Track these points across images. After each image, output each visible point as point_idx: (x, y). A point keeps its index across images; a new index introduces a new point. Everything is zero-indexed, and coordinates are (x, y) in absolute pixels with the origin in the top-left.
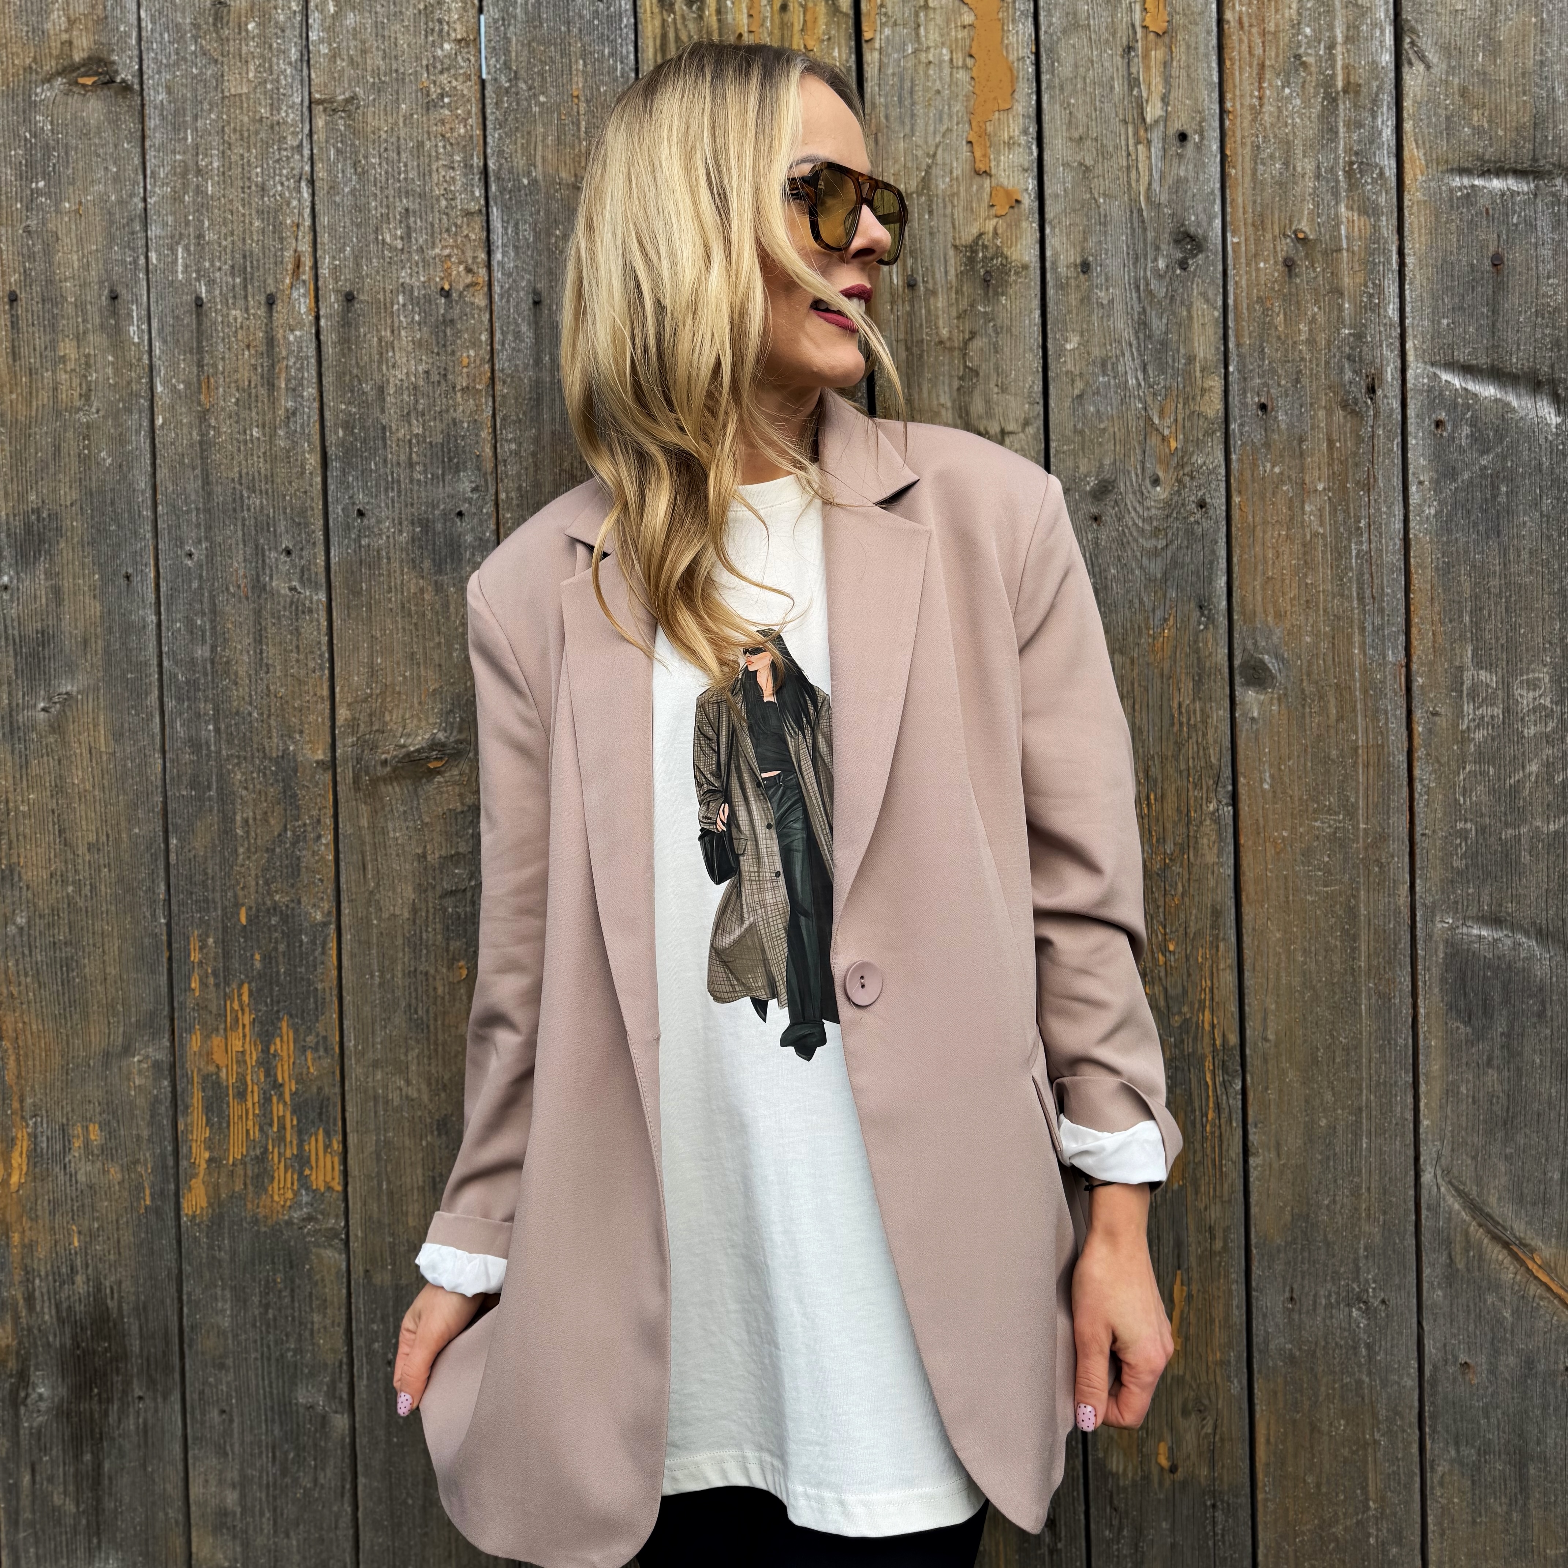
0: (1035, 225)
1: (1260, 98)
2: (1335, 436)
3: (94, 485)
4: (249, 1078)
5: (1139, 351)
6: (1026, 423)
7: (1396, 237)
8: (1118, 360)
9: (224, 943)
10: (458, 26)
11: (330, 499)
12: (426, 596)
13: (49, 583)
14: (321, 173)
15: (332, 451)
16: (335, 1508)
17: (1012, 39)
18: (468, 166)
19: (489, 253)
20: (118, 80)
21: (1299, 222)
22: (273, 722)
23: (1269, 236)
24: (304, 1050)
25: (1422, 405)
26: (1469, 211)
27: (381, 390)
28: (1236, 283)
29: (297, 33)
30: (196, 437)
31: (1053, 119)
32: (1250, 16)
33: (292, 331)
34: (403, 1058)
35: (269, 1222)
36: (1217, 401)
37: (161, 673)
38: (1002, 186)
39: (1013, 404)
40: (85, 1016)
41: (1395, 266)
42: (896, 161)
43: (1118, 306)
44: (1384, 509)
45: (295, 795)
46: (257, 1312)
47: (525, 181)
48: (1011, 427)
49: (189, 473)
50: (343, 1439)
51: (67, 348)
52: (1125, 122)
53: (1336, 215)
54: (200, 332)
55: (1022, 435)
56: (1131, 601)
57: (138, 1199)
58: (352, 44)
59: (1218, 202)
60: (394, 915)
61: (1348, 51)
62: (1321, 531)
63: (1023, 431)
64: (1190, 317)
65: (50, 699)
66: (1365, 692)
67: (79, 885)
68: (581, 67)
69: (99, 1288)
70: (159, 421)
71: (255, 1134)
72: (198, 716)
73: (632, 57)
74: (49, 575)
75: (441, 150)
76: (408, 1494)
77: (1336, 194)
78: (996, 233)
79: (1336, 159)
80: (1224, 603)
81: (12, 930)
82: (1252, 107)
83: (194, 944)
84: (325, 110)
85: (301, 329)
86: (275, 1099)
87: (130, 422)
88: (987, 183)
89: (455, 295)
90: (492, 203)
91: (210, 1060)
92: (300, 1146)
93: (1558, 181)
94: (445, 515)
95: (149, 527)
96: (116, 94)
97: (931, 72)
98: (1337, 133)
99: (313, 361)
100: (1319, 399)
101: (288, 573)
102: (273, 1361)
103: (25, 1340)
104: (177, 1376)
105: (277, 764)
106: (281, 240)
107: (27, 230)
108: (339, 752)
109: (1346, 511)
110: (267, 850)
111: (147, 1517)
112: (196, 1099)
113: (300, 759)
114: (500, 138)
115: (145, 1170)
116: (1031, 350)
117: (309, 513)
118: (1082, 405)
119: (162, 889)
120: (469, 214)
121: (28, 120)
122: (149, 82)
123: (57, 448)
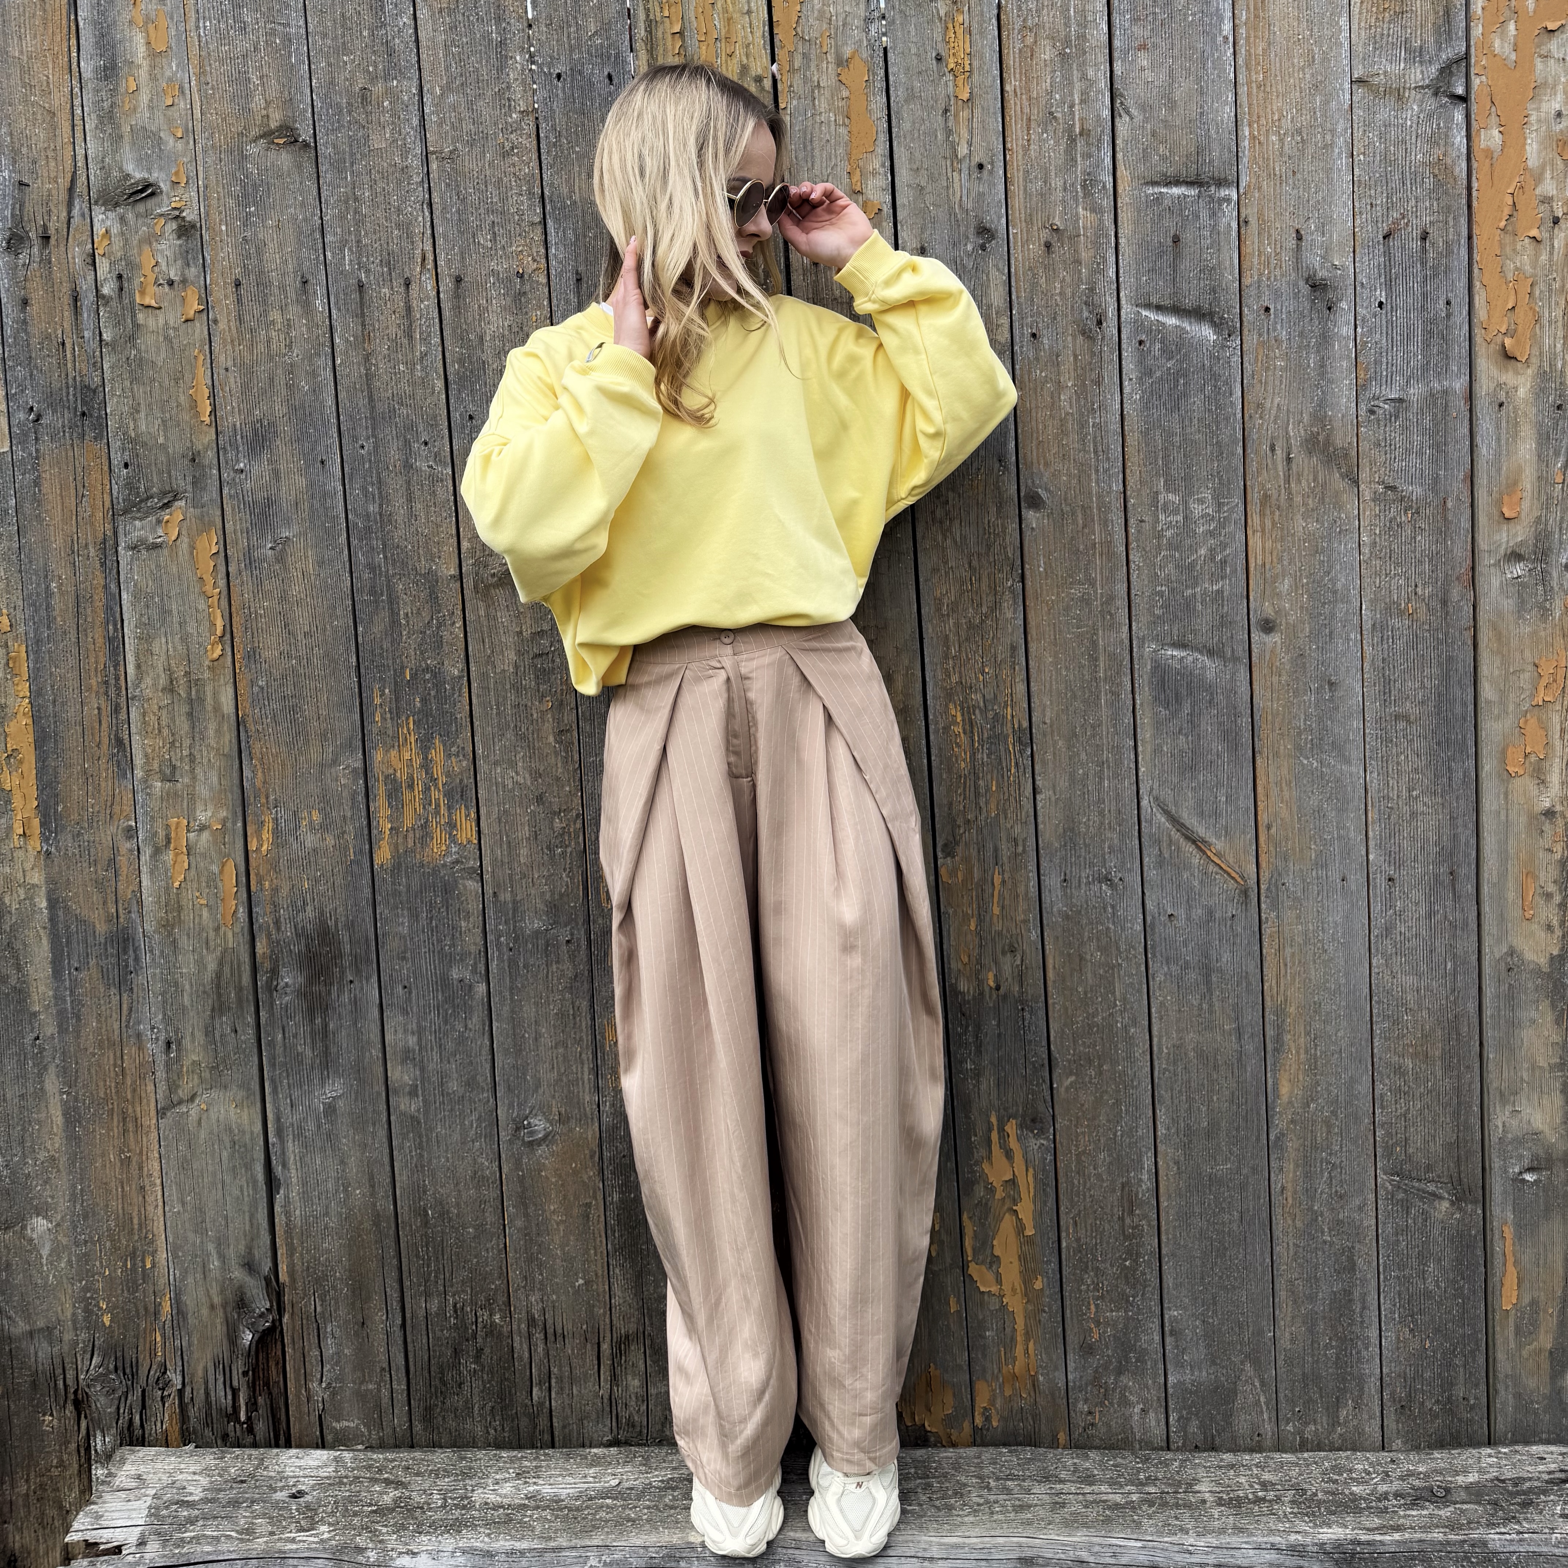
0: (890, 224)
1: (1028, 140)
2: (1078, 352)
3: (297, 403)
4: (415, 776)
7: (1113, 226)
9: (396, 692)
10: (521, 103)
11: (451, 409)
13: (271, 467)
14: (436, 199)
15: (451, 378)
16: (479, 1043)
17: (873, 106)
18: (531, 193)
19: (547, 249)
20: (300, 140)
21: (1054, 218)
22: (421, 552)
23: (1035, 228)
24: (449, 756)
25: (1131, 331)
26: (1158, 208)
28: (1016, 258)
29: (416, 108)
30: (363, 371)
31: (900, 157)
32: (1020, 88)
33: (422, 301)
34: (513, 758)
35: (431, 865)
36: (1005, 332)
37: (347, 523)
38: (868, 200)
40: (307, 742)
41: (1113, 245)
44: (1108, 397)
45: (437, 597)
46: (425, 923)
47: (568, 202)
49: (359, 394)
50: (482, 999)
51: (275, 315)
52: (945, 158)
53: (1077, 214)
54: (362, 304)
57: (346, 857)
58: (453, 114)
59: (1003, 207)
60: (504, 671)
61: (1082, 109)
62: (1071, 411)
64: (987, 279)
65: (275, 541)
66: (1099, 509)
67: (299, 659)
69: (322, 913)
70: (338, 362)
71: (421, 811)
72: (373, 549)
74: (270, 462)
75: (514, 183)
76: (525, 1031)
77: (1076, 201)
79: (1076, 178)
80: (1013, 458)
81: (256, 689)
83: (376, 693)
84: (437, 158)
85: (428, 300)
86: (433, 788)
87: (320, 362)
89: (526, 277)
90: (547, 216)
91: (389, 765)
92: (450, 816)
93: (1213, 188)
95: (335, 430)
96: (299, 149)
97: (823, 128)
98: (1076, 161)
99: (437, 320)
100: (1068, 329)
101: (426, 457)
102: (436, 953)
103: (276, 950)
104: (375, 966)
105: (425, 578)
106: (412, 243)
108: (464, 569)
109: (1086, 399)
110: (421, 633)
111: (358, 1056)
112: (380, 790)
113: (439, 574)
114: (552, 175)
115: (350, 837)
117: (438, 418)
119: (354, 659)
120: (533, 224)
121: (241, 168)
122: (321, 142)
123: (271, 380)
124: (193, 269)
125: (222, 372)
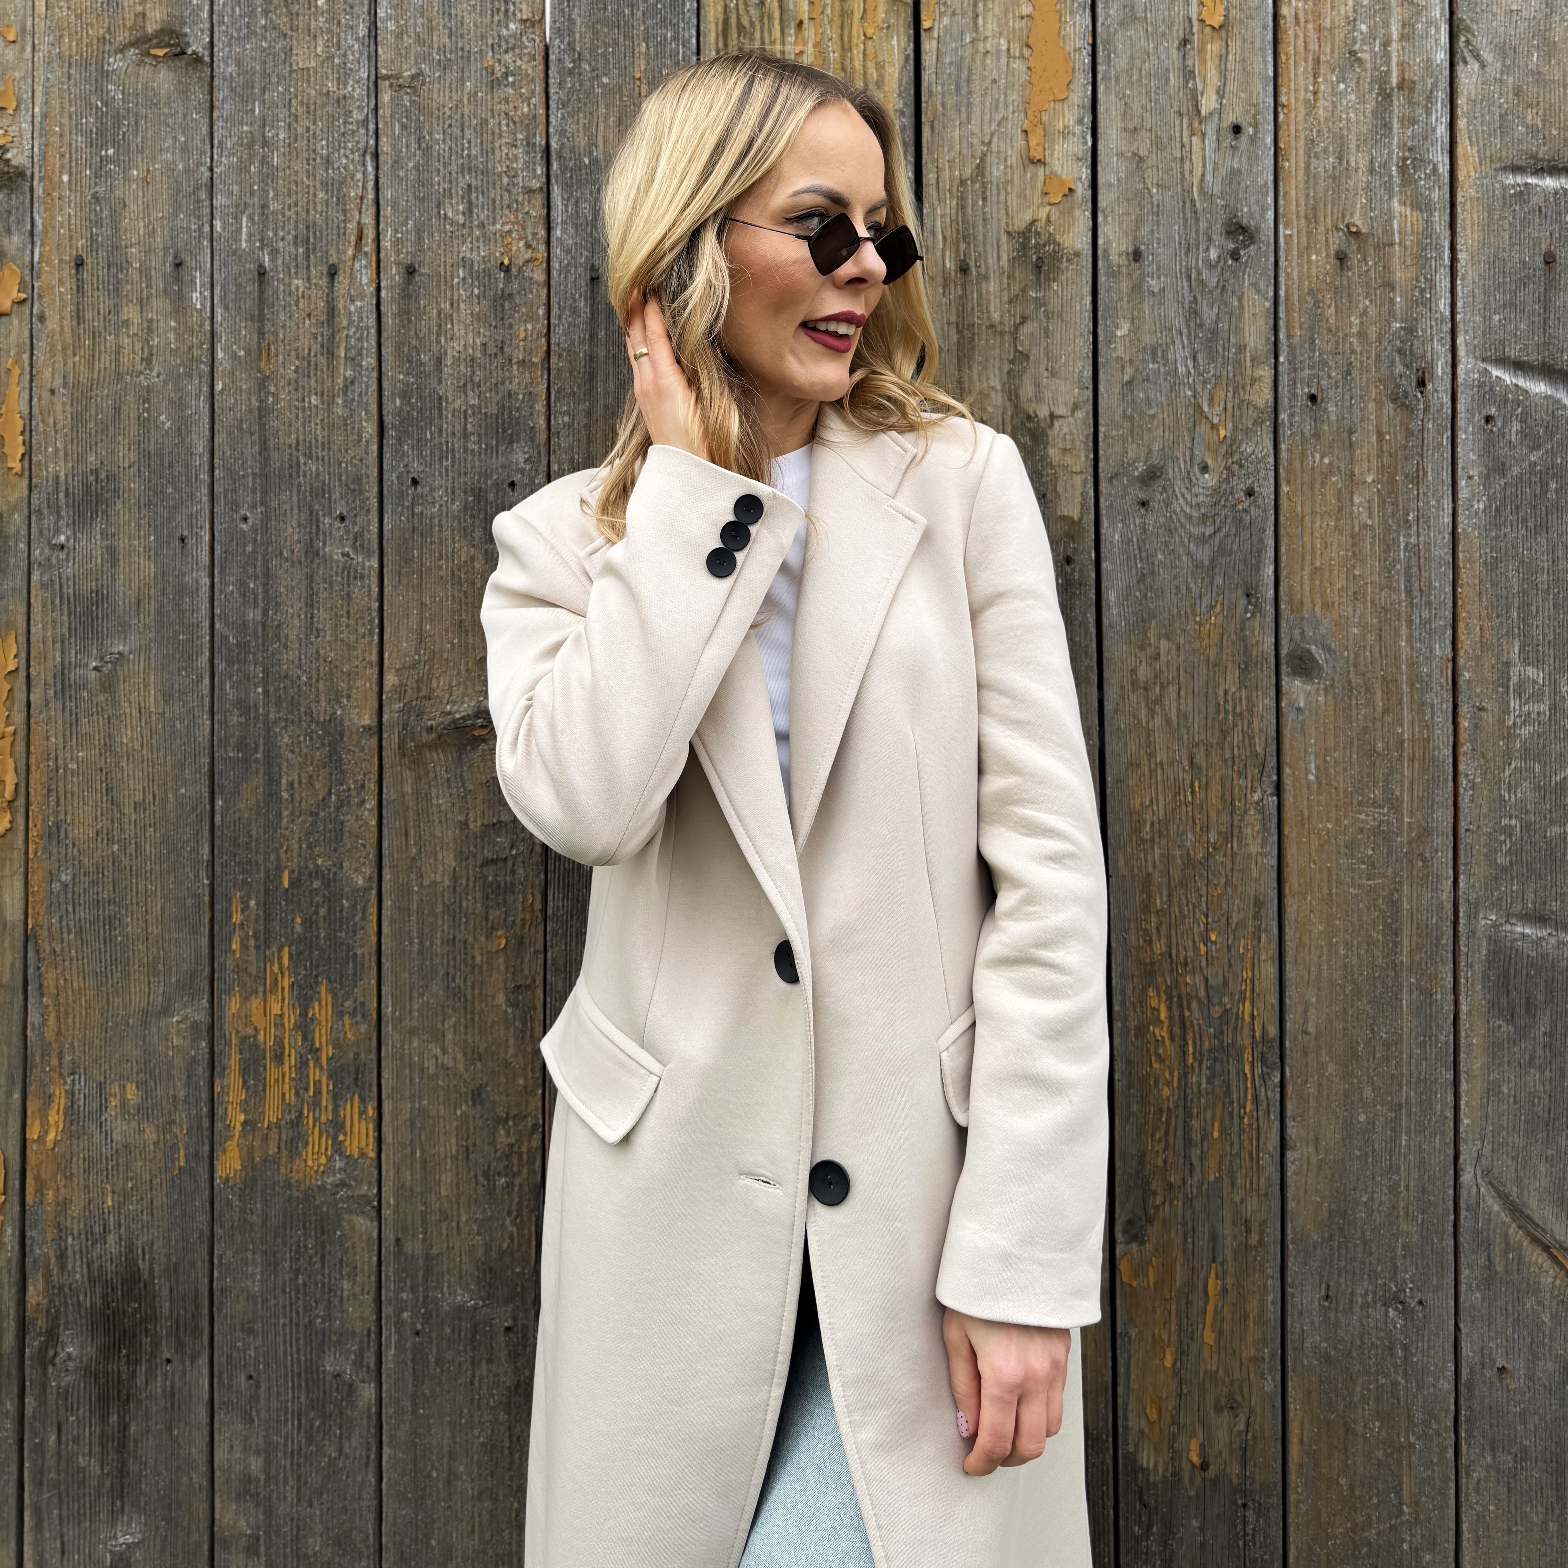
0: (1088, 214)
1: (1315, 93)
2: (1385, 429)
3: (152, 448)
4: (286, 1041)
5: (1189, 339)
6: (1075, 407)
7: (1448, 233)
8: (1168, 347)
9: (265, 905)
10: (524, 7)
11: (385, 467)
12: (477, 565)
13: (105, 543)
14: (385, 147)
15: (388, 420)
16: (359, 1479)
17: (1069, 30)
18: (530, 145)
19: (549, 230)
20: (189, 52)
21: (1352, 215)
22: (321, 687)
23: (1322, 229)
24: (340, 1014)
25: (1473, 400)
26: (1522, 209)
27: (439, 361)
28: (1288, 274)
29: (365, 9)
30: (255, 403)
31: (1107, 110)
32: (1306, 12)
33: (352, 301)
34: (439, 1025)
35: (302, 1186)
36: (1266, 391)
37: (212, 635)
38: (1056, 175)
39: (1062, 388)
40: (126, 975)
41: (1447, 262)
42: (951, 148)
43: (1170, 296)
44: (1433, 503)
45: (340, 760)
46: (287, 1278)
47: (587, 161)
48: (1061, 411)
49: (247, 439)
50: (369, 1409)
51: (131, 313)
52: (1180, 114)
53: (1390, 210)
54: (262, 301)
55: (1071, 419)
56: (1177, 587)
57: (173, 1161)
58: (420, 21)
59: (1271, 194)
60: (435, 883)
61: (1403, 48)
62: (1370, 522)
63: (1072, 415)
64: (1241, 307)
65: (102, 658)
66: (1412, 685)
67: (124, 844)
68: (643, 50)
69: (130, 1248)
70: (219, 386)
71: (291, 1097)
72: (248, 678)
73: (694, 41)
74: (105, 535)
75: (505, 128)
76: (433, 1467)
77: (1389, 190)
78: (1048, 221)
79: (1390, 154)
80: (1271, 592)
81: (56, 886)
82: (1306, 101)
83: (236, 906)
84: (391, 86)
85: (361, 300)
86: (311, 1064)
87: (191, 386)
88: (1041, 171)
89: (514, 270)
90: (553, 181)
91: (248, 1022)
92: (336, 1110)
94: (497, 485)
95: (205, 491)
96: (187, 65)
97: (988, 61)
98: (1391, 129)
99: (373, 331)
100: (1368, 391)
101: (341, 539)
102: (301, 1328)
103: (57, 1299)
104: (206, 1339)
105: (324, 728)
106: (345, 211)
107: (96, 198)
108: (385, 717)
109: (1395, 504)
110: (311, 814)
111: (171, 1481)
112: (233, 1060)
113: (347, 723)
114: (563, 118)
115: (180, 1131)
116: (1081, 335)
117: (364, 480)
118: (1132, 392)
119: (206, 850)
120: (530, 191)
121: (99, 89)
122: (219, 55)
123: (117, 411)
124: (16, 239)
125: (46, 394)
